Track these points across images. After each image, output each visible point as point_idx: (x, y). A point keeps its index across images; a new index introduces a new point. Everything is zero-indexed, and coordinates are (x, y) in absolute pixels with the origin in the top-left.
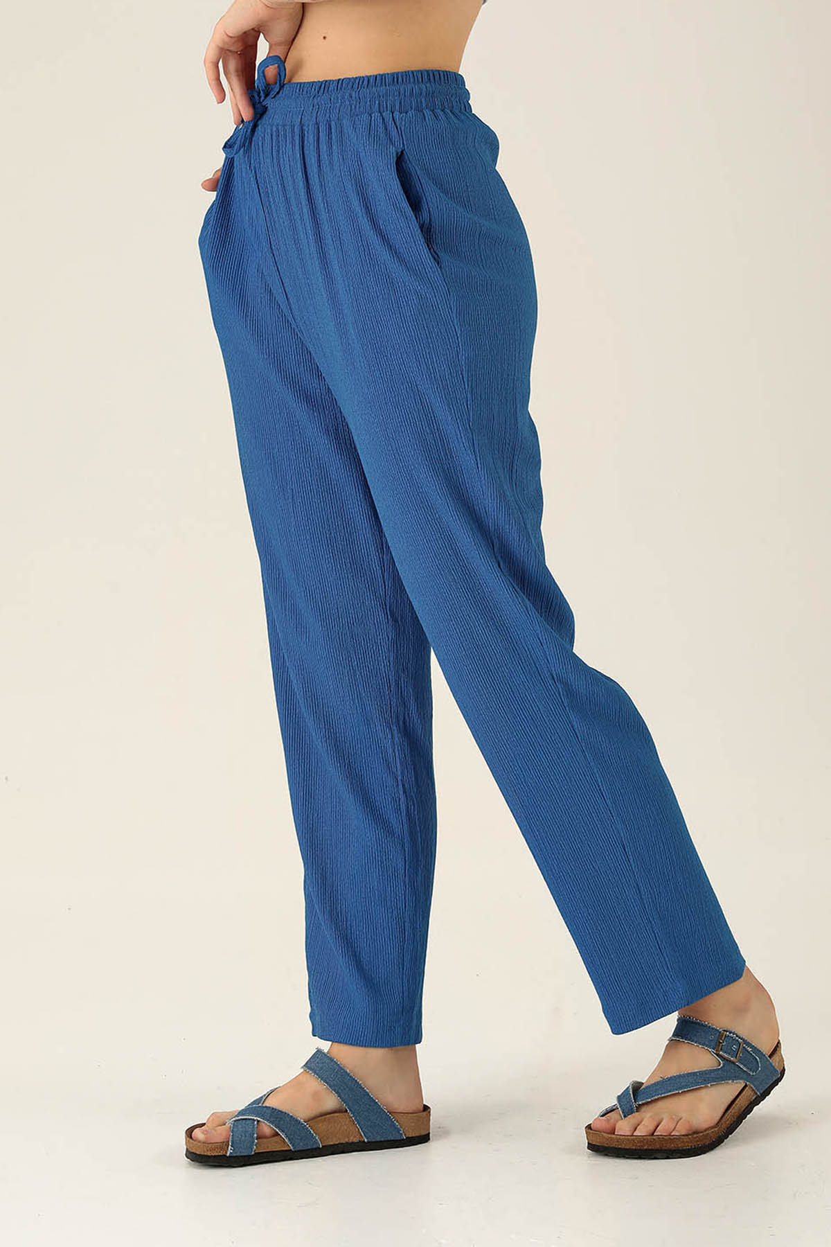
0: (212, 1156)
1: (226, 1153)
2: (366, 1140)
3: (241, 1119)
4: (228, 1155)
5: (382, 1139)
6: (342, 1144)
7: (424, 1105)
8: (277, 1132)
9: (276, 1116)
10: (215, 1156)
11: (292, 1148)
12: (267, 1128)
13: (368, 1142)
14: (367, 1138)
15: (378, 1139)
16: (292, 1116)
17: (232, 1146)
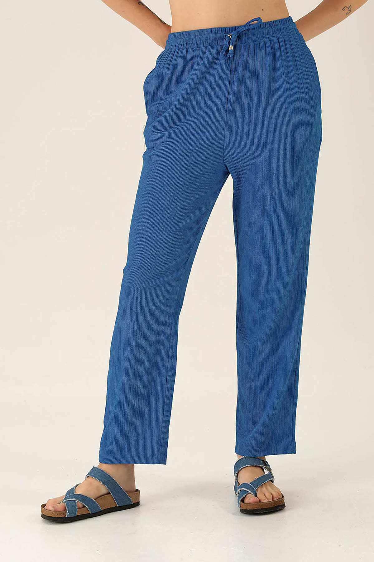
0: (59, 517)
1: (66, 516)
2: (118, 506)
3: (68, 500)
4: (66, 517)
5: (124, 505)
6: (109, 508)
7: (136, 489)
8: (83, 505)
9: (82, 498)
10: (61, 517)
11: (91, 512)
12: (80, 504)
13: (119, 507)
14: (118, 505)
15: (123, 504)
16: (89, 498)
17: (68, 512)
